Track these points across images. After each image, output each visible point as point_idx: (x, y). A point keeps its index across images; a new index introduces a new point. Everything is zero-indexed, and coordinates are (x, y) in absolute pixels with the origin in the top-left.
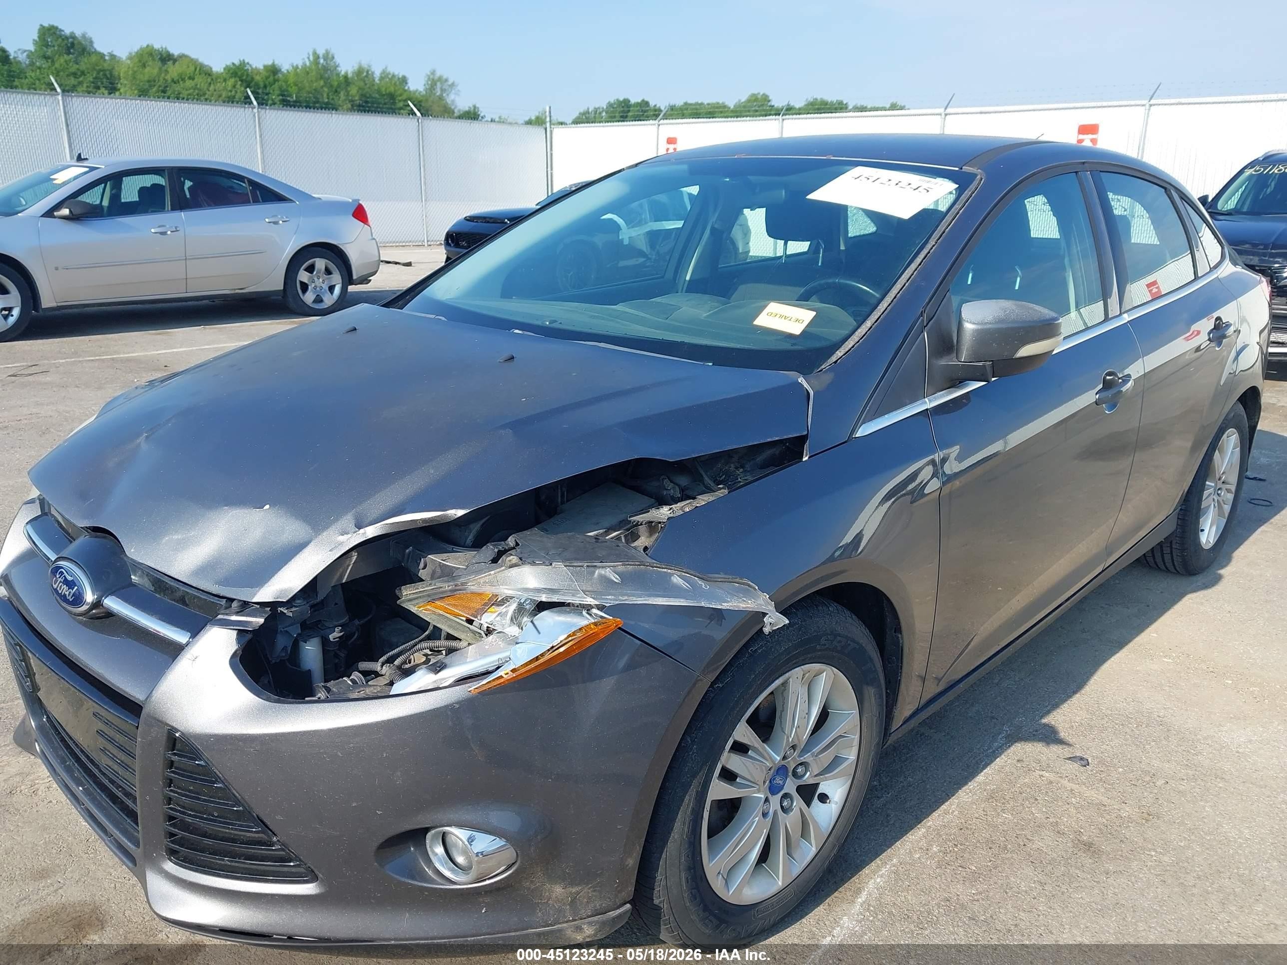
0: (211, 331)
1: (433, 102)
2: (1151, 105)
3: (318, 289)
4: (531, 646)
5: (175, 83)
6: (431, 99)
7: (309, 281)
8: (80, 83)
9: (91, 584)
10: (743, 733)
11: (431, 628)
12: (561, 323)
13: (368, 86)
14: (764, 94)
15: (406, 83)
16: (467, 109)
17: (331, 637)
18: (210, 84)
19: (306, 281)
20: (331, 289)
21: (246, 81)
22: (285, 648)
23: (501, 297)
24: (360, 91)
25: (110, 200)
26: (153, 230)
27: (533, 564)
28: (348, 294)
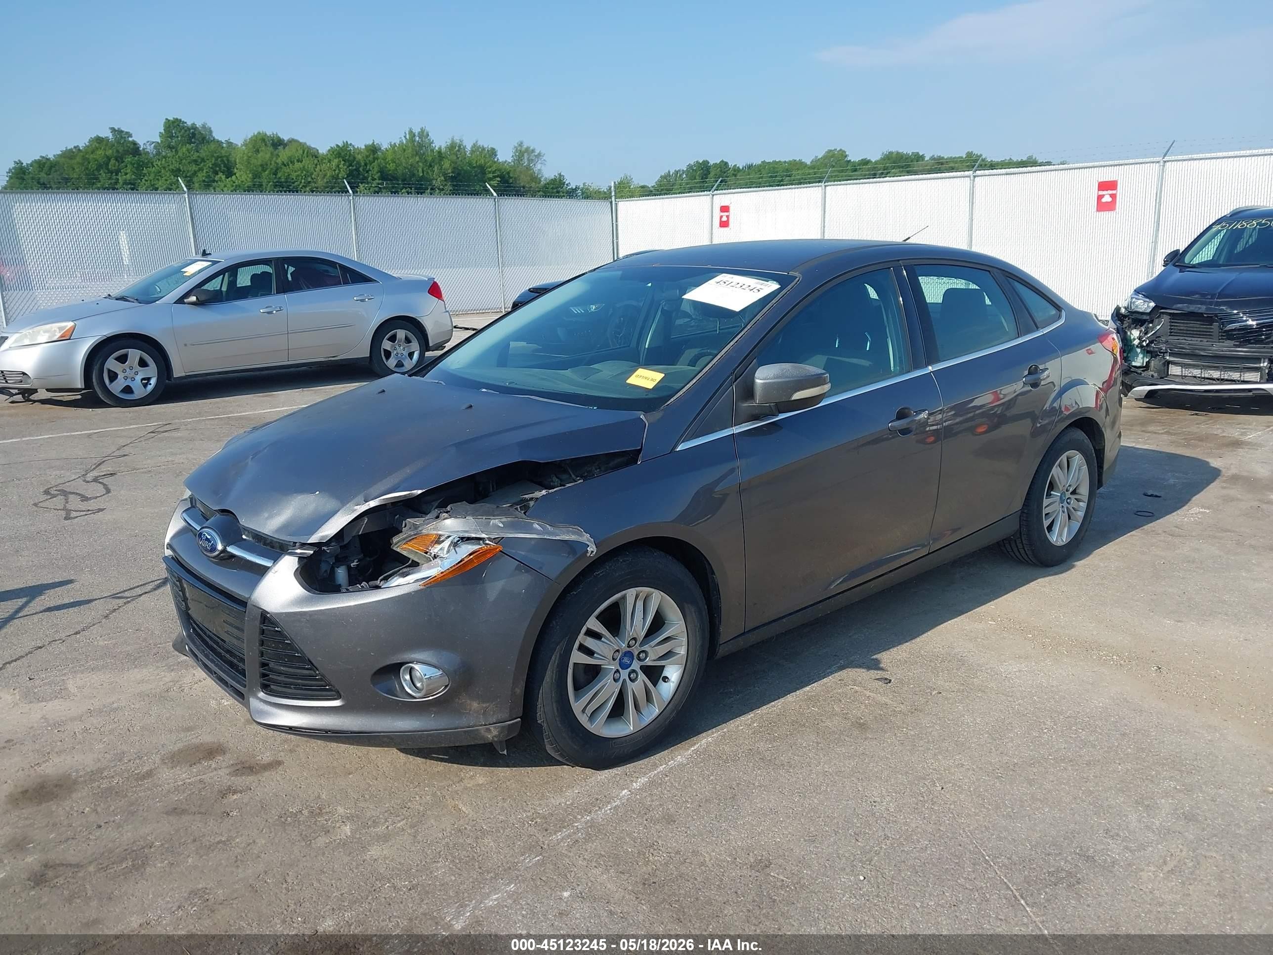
0: (309, 392)
1: (521, 172)
2: (1165, 162)
3: (399, 355)
4: (451, 560)
5: (285, 166)
6: (518, 170)
7: (391, 348)
8: (201, 170)
9: (220, 539)
10: (593, 623)
11: (410, 562)
12: (516, 384)
13: (460, 159)
14: (841, 150)
15: (496, 155)
16: (553, 177)
17: (352, 565)
18: (316, 165)
19: (389, 349)
20: (411, 355)
21: (348, 160)
22: (326, 571)
23: (497, 367)
24: (453, 165)
25: (228, 286)
26: (261, 311)
27: (456, 517)
28: (425, 358)
